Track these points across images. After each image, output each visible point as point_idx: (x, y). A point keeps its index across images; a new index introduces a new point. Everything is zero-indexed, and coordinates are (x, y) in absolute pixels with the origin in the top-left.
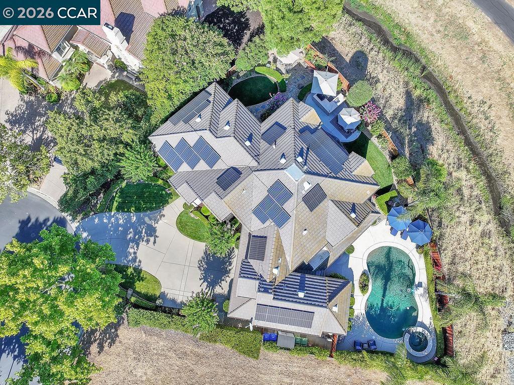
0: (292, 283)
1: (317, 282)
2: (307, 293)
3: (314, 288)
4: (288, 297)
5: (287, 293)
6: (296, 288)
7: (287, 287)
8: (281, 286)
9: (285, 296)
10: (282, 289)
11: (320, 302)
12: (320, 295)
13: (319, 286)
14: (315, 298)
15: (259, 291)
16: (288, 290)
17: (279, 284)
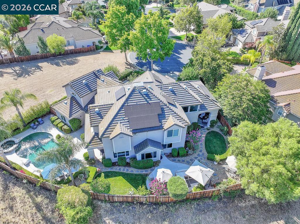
0: (93, 84)
1: (83, 92)
2: (83, 84)
3: (82, 88)
4: (88, 77)
5: (90, 78)
6: (89, 83)
7: (92, 81)
8: (95, 80)
9: (90, 77)
10: (94, 79)
11: (74, 84)
12: (77, 87)
13: (81, 91)
14: (78, 84)
15: (100, 69)
16: (91, 80)
17: (96, 80)
